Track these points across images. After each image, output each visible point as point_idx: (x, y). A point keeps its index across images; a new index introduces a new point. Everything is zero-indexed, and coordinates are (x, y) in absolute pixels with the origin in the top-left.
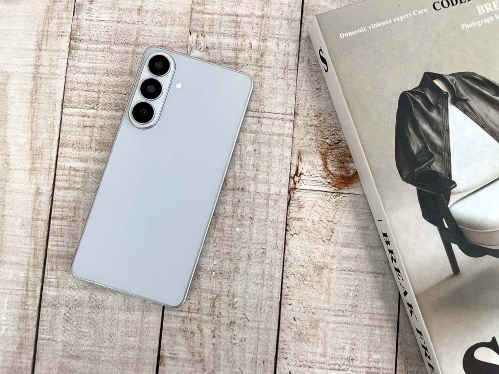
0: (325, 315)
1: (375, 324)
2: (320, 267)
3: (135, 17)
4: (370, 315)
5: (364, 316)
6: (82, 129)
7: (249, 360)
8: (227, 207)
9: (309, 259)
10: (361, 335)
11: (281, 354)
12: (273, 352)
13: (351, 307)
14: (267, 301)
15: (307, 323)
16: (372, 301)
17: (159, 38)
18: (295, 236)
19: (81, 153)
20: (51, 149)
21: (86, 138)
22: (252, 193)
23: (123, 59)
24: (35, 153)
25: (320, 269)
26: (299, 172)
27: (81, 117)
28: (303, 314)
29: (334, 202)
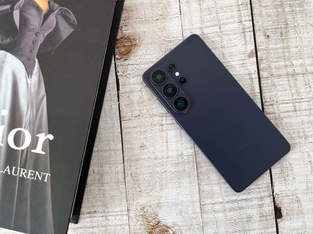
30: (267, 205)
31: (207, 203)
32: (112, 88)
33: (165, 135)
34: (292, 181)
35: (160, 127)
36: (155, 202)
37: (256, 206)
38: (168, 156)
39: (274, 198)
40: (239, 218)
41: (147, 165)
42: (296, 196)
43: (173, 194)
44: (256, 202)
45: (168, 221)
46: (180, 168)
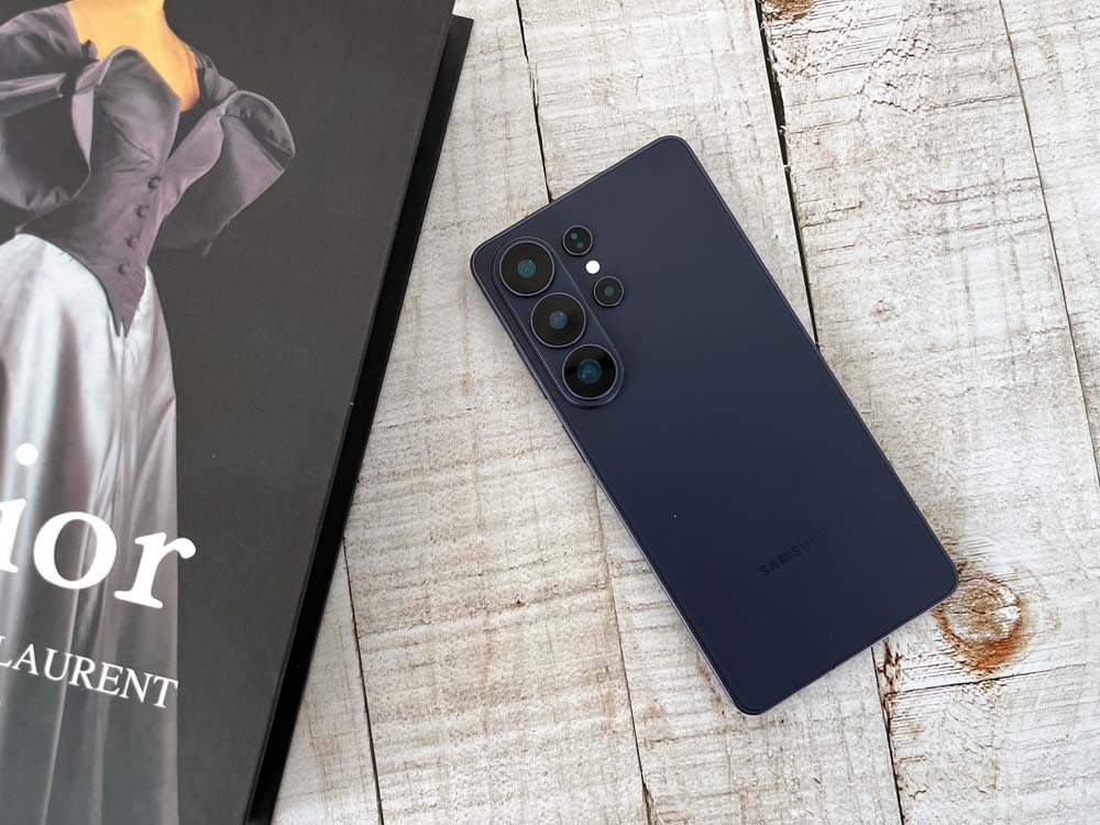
3: (460, 402)
6: (409, 674)
8: (759, 769)
17: (522, 434)
18: (920, 796)
19: (419, 727)
20: (355, 733)
21: (423, 691)
22: (805, 724)
23: (457, 498)
24: (324, 751)
26: (894, 655)
27: (400, 649)
29: (985, 702)
32: (759, 118)
33: (957, 268)
35: (939, 239)
36: (944, 496)
38: (975, 339)
41: (902, 374)
43: (1005, 467)
45: (992, 560)
46: (1023, 376)
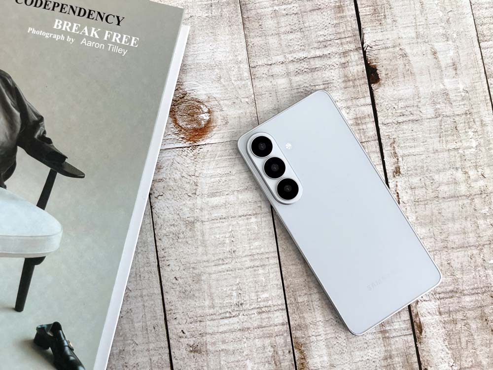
0: (205, 268)
1: (257, 265)
2: (190, 222)
4: (250, 257)
5: (244, 259)
7: (139, 329)
9: (178, 217)
10: (245, 279)
11: (170, 315)
12: (162, 315)
13: (230, 253)
14: (145, 267)
15: (189, 279)
16: (249, 243)
18: (160, 197)
25: (191, 224)
28: (184, 271)
29: (192, 156)
30: (354, 63)
31: (260, 63)
34: (391, 25)
37: (337, 66)
39: (364, 53)
40: (312, 84)
42: (400, 47)
43: (206, 52)
44: (336, 60)
45: (199, 93)
46: (215, 12)
